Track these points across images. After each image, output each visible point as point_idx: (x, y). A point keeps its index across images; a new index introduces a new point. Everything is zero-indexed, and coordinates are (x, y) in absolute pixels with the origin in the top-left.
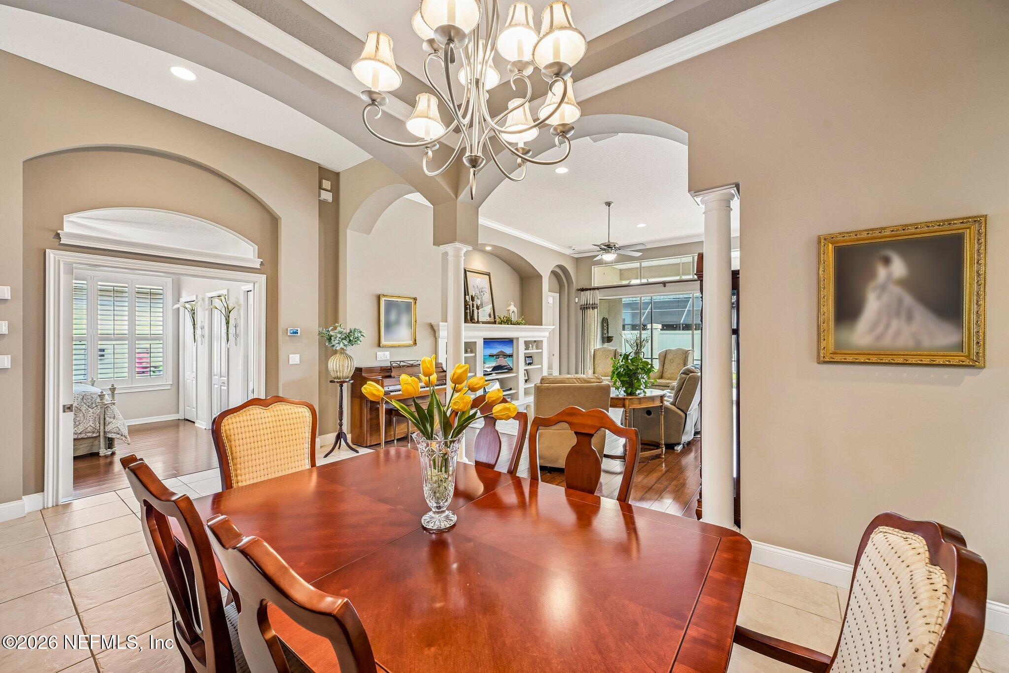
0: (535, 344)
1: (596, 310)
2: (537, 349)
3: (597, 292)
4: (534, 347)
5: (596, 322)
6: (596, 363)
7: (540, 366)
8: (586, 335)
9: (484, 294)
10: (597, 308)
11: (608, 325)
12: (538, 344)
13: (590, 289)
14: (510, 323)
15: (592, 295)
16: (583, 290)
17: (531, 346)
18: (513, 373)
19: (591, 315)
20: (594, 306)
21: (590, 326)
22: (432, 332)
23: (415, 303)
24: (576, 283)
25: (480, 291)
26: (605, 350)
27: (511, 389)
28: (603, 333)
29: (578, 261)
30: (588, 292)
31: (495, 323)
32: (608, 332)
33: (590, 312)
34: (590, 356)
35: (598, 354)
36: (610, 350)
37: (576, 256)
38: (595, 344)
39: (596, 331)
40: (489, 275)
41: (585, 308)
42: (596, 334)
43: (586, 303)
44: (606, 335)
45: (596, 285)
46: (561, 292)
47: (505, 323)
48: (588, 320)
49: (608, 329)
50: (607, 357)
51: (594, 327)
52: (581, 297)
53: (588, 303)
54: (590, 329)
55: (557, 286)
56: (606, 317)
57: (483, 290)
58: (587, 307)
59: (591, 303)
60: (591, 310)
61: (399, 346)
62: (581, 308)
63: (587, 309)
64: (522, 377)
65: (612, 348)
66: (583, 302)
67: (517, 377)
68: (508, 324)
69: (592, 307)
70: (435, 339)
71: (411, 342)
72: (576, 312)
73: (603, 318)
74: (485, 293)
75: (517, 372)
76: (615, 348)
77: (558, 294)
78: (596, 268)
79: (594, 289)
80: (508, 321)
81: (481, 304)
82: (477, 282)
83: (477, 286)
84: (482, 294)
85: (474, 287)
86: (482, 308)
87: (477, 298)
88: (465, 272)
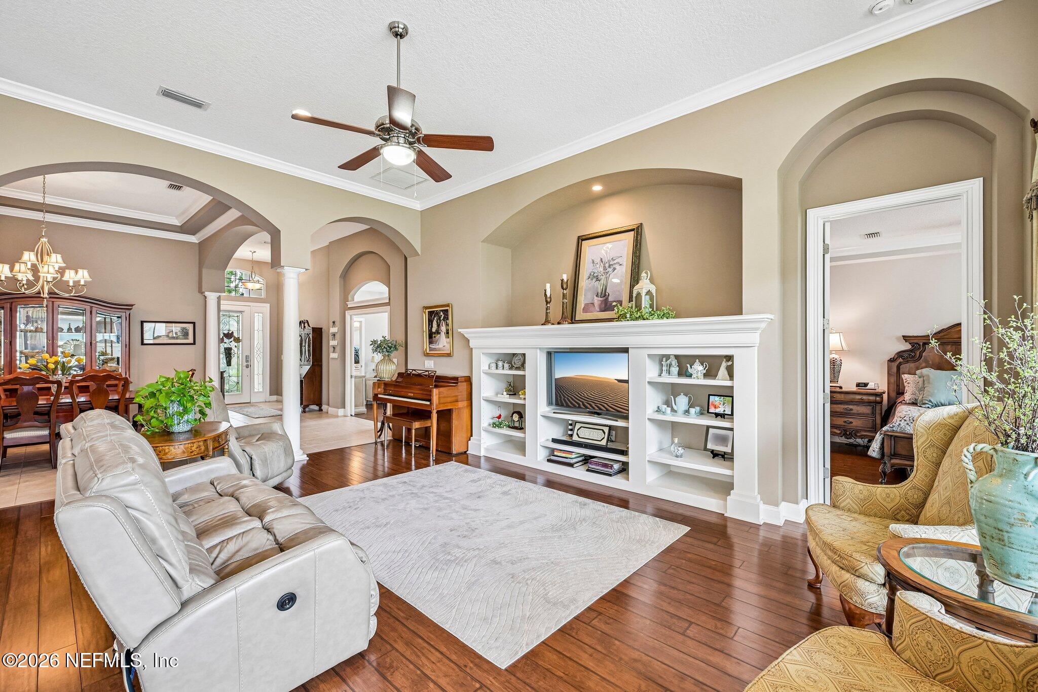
9: (615, 269)
25: (607, 265)
40: (636, 230)
57: (616, 261)
77: (976, 183)
81: (604, 289)
82: (603, 252)
83: (601, 259)
84: (610, 270)
85: (593, 262)
86: (605, 295)
87: (596, 281)
88: (579, 243)
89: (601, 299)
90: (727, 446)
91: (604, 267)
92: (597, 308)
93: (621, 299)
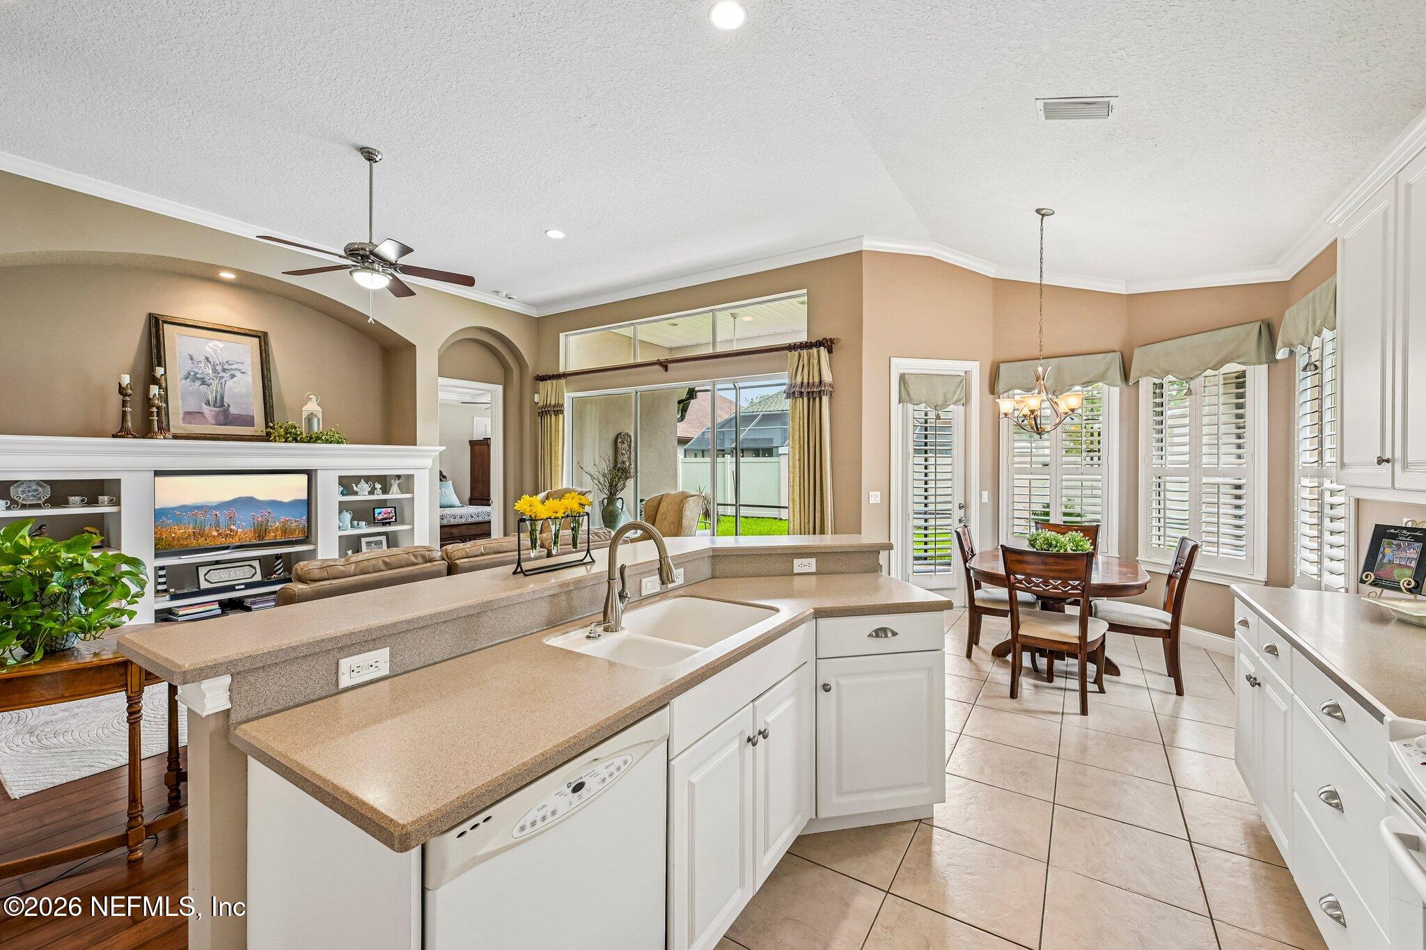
0: (396, 482)
1: (561, 416)
2: (400, 491)
3: (563, 381)
4: (393, 488)
5: (562, 440)
7: (409, 527)
8: (546, 463)
10: (561, 412)
12: (406, 481)
13: (555, 377)
14: (291, 439)
15: (554, 388)
16: (544, 379)
18: (305, 543)
19: (554, 425)
20: (557, 410)
21: (551, 447)
24: (532, 367)
25: (219, 368)
30: (550, 381)
31: (267, 438)
33: (551, 420)
37: (534, 314)
39: (560, 457)
41: (545, 413)
42: (560, 462)
43: (545, 403)
45: (573, 367)
46: (506, 383)
48: (548, 436)
51: (559, 449)
53: (549, 402)
54: (551, 452)
59: (553, 403)
60: (553, 416)
62: (540, 414)
63: (548, 415)
66: (542, 401)
67: (315, 552)
69: (554, 411)
72: (535, 421)
75: (316, 543)
77: (500, 388)
78: (571, 338)
79: (564, 375)
81: (218, 397)
82: (209, 349)
83: (207, 358)
84: (227, 375)
85: (191, 358)
86: (222, 405)
87: (204, 383)
88: (155, 324)
89: (216, 409)
91: (215, 370)
92: (211, 420)
93: (252, 414)
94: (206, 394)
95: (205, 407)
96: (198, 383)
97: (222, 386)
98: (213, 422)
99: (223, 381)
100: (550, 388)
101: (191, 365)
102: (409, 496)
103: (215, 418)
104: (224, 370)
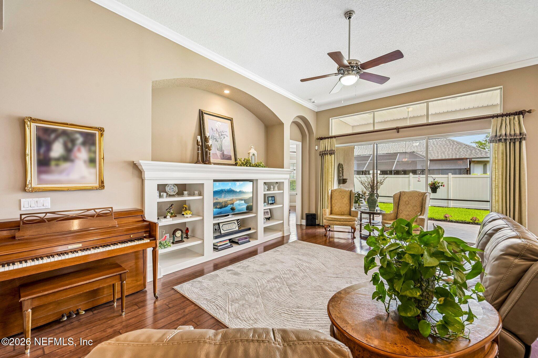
0: (277, 185)
1: (333, 155)
2: (279, 189)
3: (334, 140)
4: (276, 188)
5: (333, 167)
6: (333, 202)
7: (281, 206)
8: (324, 177)
9: (224, 138)
10: (334, 153)
11: (343, 170)
12: (279, 185)
13: (328, 138)
14: (248, 165)
15: (329, 143)
16: (321, 139)
17: (272, 187)
18: (252, 213)
19: (329, 160)
20: (332, 153)
21: (328, 170)
22: (136, 172)
23: (102, 135)
24: (317, 133)
25: (220, 134)
26: (341, 192)
27: (250, 229)
28: (339, 176)
29: (318, 114)
30: (327, 140)
31: (236, 164)
32: (343, 175)
33: (328, 157)
34: (328, 196)
35: (335, 194)
36: (345, 191)
37: (316, 110)
38: (332, 186)
39: (333, 174)
40: (231, 120)
41: (323, 154)
42: (333, 176)
43: (324, 150)
44: (342, 177)
45: (334, 134)
46: (303, 141)
47: (244, 165)
48: (326, 165)
49: (343, 173)
50: (343, 197)
51: (332, 171)
52: (320, 145)
53: (326, 149)
54: (328, 172)
55: (299, 135)
56: (342, 163)
57: (224, 133)
58: (325, 153)
59: (329, 149)
60: (329, 156)
61: (69, 190)
62: (320, 155)
63: (325, 155)
64: (261, 217)
65: (347, 189)
66: (322, 149)
67: (256, 217)
68: (247, 166)
69: (330, 153)
70: (140, 181)
71: (97, 185)
72: (316, 158)
73: (339, 164)
74: (226, 137)
75: (256, 213)
76: (350, 190)
77: (300, 143)
78: (333, 120)
79: (331, 137)
80: (247, 163)
81: (221, 147)
82: (217, 125)
83: (217, 129)
84: (222, 137)
85: (212, 130)
86: (222, 151)
87: (216, 141)
88: (201, 114)
89: (220, 152)
90: (269, 215)
91: (219, 134)
92: (219, 157)
93: (230, 155)
94: (217, 145)
95: (217, 151)
96: (215, 140)
97: (221, 141)
98: (220, 158)
99: (221, 140)
100: (327, 143)
101: (212, 133)
102: (282, 191)
103: (220, 156)
104: (222, 135)
